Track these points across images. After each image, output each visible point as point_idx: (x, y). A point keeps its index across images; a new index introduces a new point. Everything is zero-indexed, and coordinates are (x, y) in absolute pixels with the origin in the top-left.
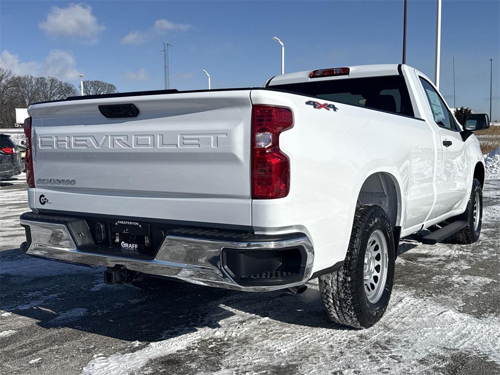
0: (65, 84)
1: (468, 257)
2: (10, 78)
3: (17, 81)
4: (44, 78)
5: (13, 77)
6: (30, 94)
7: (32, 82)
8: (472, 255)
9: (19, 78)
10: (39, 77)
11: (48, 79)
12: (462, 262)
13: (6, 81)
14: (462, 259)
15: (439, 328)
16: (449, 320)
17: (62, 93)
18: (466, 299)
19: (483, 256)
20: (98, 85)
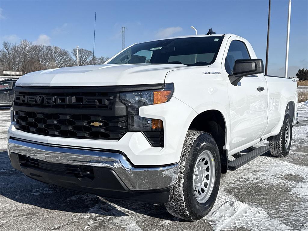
0: (63, 50)
1: (297, 145)
2: (31, 46)
3: (35, 48)
4: (51, 47)
5: (33, 46)
6: (42, 56)
7: (44, 49)
8: (299, 144)
9: (36, 46)
10: (48, 46)
11: (53, 47)
12: (294, 147)
13: (29, 48)
14: (294, 146)
15: (281, 167)
16: (285, 165)
17: (61, 56)
18: (294, 159)
19: (305, 145)
20: (82, 51)
